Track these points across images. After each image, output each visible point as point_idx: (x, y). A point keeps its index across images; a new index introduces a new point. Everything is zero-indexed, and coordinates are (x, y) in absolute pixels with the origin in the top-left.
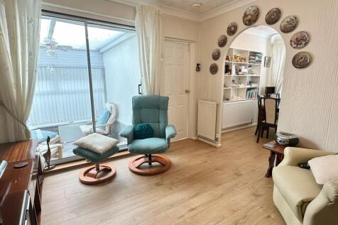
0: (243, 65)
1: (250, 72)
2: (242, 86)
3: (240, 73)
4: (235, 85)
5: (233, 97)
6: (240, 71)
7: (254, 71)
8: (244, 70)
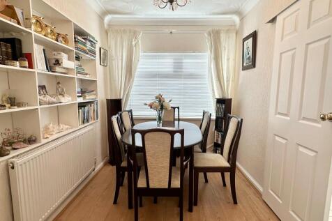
0: (65, 50)
1: (80, 70)
2: (66, 100)
3: (58, 69)
4: (48, 98)
5: (47, 129)
6: (58, 63)
7: (87, 69)
8: (67, 63)
